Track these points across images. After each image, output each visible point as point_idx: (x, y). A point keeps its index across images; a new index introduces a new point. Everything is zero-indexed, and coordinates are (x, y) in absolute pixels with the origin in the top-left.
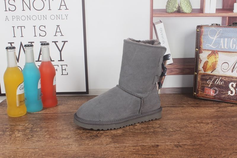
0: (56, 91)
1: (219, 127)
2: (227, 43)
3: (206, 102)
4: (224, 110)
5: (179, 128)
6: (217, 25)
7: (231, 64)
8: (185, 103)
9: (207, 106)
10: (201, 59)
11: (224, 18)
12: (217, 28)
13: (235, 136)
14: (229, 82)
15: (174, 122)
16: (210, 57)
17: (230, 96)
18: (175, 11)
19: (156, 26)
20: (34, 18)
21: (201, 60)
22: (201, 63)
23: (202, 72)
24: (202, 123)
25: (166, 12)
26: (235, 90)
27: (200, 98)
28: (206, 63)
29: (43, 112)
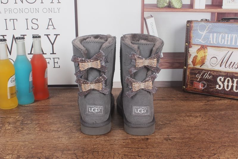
0: (47, 84)
1: (208, 121)
2: (216, 38)
3: (195, 95)
4: (212, 103)
5: (168, 121)
6: (206, 20)
7: (220, 59)
8: (174, 96)
9: (195, 99)
10: (190, 53)
11: (213, 14)
12: (206, 23)
13: (223, 129)
14: (217, 77)
15: (164, 115)
16: (199, 52)
17: (218, 89)
18: (165, 6)
19: (147, 20)
20: (27, 11)
21: (191, 55)
22: (190, 57)
23: (191, 66)
24: (191, 116)
25: (157, 7)
26: (223, 84)
27: (189, 91)
28: (196, 57)
29: (34, 104)
